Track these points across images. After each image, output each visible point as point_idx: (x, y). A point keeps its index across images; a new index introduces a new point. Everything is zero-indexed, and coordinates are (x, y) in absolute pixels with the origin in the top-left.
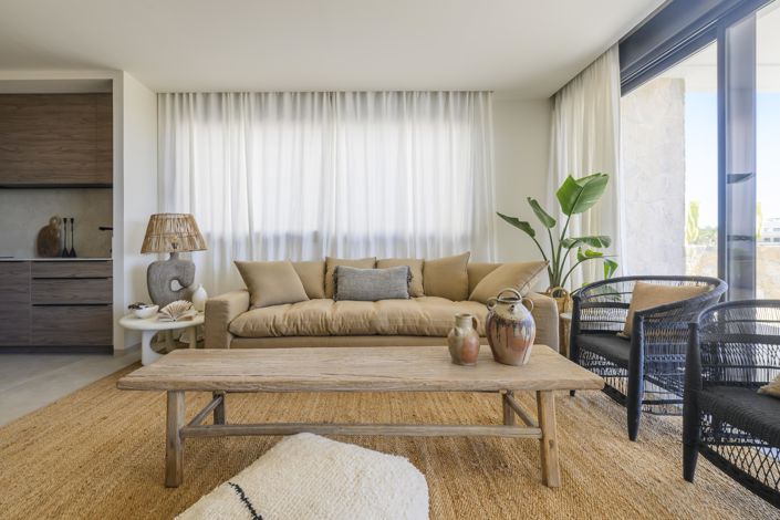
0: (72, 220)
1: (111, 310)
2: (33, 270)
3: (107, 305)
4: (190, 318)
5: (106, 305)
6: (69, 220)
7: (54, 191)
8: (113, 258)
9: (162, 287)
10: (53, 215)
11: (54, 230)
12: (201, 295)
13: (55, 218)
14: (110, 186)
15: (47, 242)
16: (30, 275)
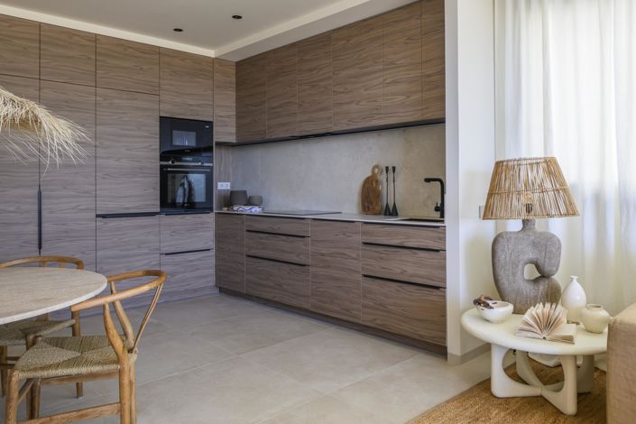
0: (394, 168)
1: (444, 297)
2: (364, 233)
3: (439, 288)
4: (569, 340)
5: (437, 288)
6: (390, 168)
7: (375, 134)
8: (446, 224)
9: (514, 275)
10: (375, 164)
11: (377, 181)
12: (576, 294)
13: (377, 167)
14: (441, 121)
15: (370, 196)
16: (359, 238)
